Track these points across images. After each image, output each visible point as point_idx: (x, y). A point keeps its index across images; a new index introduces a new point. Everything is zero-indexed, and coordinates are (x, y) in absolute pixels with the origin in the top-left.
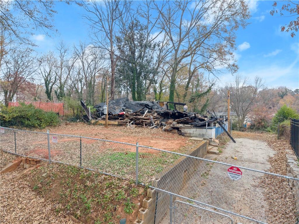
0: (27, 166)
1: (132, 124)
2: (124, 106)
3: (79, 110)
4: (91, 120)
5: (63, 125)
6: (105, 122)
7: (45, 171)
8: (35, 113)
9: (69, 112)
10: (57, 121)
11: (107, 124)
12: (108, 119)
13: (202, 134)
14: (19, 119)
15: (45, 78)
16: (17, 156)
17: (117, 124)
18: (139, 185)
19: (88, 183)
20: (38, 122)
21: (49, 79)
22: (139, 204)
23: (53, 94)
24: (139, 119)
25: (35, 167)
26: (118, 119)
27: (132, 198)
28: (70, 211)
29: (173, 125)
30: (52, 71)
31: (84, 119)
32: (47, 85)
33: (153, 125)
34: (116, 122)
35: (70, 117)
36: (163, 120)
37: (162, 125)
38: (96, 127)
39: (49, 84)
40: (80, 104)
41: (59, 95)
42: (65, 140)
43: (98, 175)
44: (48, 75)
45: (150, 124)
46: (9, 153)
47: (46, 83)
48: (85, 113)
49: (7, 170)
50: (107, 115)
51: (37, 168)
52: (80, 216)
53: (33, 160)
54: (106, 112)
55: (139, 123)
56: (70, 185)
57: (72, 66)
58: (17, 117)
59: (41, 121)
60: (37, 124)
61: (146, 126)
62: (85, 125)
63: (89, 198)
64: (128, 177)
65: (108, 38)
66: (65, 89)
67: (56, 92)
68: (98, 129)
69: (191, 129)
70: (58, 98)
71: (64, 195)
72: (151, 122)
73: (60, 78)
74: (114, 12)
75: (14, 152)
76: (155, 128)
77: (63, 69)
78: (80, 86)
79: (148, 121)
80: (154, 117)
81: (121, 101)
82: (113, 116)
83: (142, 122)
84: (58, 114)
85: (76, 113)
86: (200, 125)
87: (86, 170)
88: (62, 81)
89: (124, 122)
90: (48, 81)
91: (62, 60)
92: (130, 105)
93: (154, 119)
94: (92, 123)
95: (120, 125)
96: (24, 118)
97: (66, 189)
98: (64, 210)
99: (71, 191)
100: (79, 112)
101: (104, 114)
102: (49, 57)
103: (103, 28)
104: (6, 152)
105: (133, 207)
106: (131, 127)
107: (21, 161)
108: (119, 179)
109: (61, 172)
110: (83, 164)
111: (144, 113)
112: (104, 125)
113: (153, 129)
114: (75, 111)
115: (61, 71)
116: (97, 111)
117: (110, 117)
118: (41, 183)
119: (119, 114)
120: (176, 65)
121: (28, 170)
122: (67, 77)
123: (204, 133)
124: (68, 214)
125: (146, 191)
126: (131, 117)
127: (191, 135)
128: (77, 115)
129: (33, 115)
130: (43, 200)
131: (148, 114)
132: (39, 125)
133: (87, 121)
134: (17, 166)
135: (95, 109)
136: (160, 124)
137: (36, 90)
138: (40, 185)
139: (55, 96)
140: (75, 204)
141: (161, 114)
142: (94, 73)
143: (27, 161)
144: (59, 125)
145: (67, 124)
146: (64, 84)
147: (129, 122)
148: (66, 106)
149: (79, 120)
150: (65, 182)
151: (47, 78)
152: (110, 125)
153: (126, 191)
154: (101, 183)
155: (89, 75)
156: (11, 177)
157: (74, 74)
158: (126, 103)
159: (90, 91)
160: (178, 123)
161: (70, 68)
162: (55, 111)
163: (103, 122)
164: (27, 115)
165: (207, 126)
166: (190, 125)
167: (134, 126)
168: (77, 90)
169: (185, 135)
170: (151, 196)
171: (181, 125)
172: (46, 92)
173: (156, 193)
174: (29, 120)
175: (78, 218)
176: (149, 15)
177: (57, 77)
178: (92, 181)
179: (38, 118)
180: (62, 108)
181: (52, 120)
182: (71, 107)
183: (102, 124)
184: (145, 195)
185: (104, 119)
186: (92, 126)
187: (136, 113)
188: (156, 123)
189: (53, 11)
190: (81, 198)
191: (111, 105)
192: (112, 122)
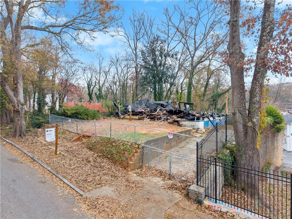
0: (83, 139)
1: (148, 118)
2: (145, 105)
3: (113, 108)
4: (121, 116)
5: (102, 119)
6: (129, 117)
7: (93, 140)
8: (85, 111)
9: (106, 110)
10: (98, 116)
11: (131, 118)
12: (132, 115)
13: (192, 125)
14: (75, 115)
15: (88, 82)
16: (78, 134)
17: (138, 118)
18: (136, 144)
19: (114, 144)
20: (86, 116)
21: (90, 83)
22: (135, 151)
23: (94, 96)
24: (153, 115)
25: (88, 139)
26: (139, 115)
27: (132, 148)
28: (105, 156)
29: (174, 119)
30: (93, 76)
31: (116, 115)
32: (89, 88)
33: (162, 119)
34: (137, 117)
35: (106, 114)
36: (168, 116)
37: (167, 119)
38: (124, 121)
39: (90, 87)
40: (113, 104)
41: (98, 96)
42: (103, 127)
43: (119, 140)
44: (90, 80)
45: (160, 119)
46: (74, 133)
47: (88, 87)
48: (117, 111)
49: (74, 141)
50: (131, 112)
51: (89, 139)
52: (110, 157)
53: (87, 136)
54: (130, 110)
55: (153, 118)
56: (106, 145)
57: (109, 71)
58: (74, 113)
59: (88, 116)
60: (86, 118)
61: (157, 120)
62: (117, 119)
63: (114, 150)
64: (132, 141)
65: (134, 53)
66: (103, 91)
67: (96, 94)
68: (125, 122)
69: (186, 122)
70: (97, 98)
71: (103, 150)
72: (161, 117)
73: (99, 82)
74: (138, 35)
75: (76, 132)
76: (163, 121)
77: (101, 74)
78: (115, 88)
79: (159, 116)
80: (164, 113)
81: (143, 102)
82: (135, 113)
83: (155, 117)
84: (98, 111)
85: (111, 111)
86: (190, 119)
87: (113, 139)
88: (100, 84)
89: (142, 117)
90: (90, 85)
91: (100, 66)
92: (150, 104)
93: (163, 115)
94: (121, 118)
95: (139, 119)
96: (77, 114)
97: (104, 147)
98: (103, 156)
99: (106, 148)
100: (113, 110)
101: (129, 111)
102: (91, 66)
103: (130, 46)
104: (72, 132)
105: (132, 152)
106: (147, 120)
107: (81, 137)
108: (128, 142)
109: (101, 140)
110: (112, 136)
111: (157, 111)
112: (129, 119)
113: (161, 122)
114: (110, 109)
115: (100, 76)
116: (125, 110)
117: (133, 114)
118: (92, 145)
119: (139, 112)
120: (193, 70)
121: (84, 140)
122: (105, 81)
123: (194, 124)
124: (104, 157)
125: (139, 146)
126: (148, 113)
127: (186, 126)
128: (111, 112)
129: (83, 112)
130: (93, 152)
131: (159, 111)
132: (87, 118)
133: (118, 116)
134: (78, 139)
135: (124, 108)
136: (166, 118)
137: (81, 92)
138: (91, 146)
139: (95, 97)
140: (108, 153)
141: (168, 111)
142: (126, 76)
143: (84, 136)
144: (99, 119)
145: (104, 118)
146: (102, 86)
147: (146, 117)
148: (104, 106)
149: (112, 116)
150: (103, 144)
151: (89, 82)
152: (133, 119)
153: (130, 146)
154: (119, 143)
155: (122, 78)
156: (76, 143)
157: (110, 78)
158: (146, 103)
159: (123, 92)
160: (178, 118)
161: (106, 73)
162: (96, 109)
163: (128, 117)
164: (80, 112)
165: (196, 120)
166: (185, 119)
167: (149, 120)
168: (113, 92)
169: (182, 126)
170: (141, 148)
171: (179, 119)
172: (88, 94)
173: (143, 147)
174: (81, 115)
175: (109, 159)
176: (169, 29)
177: (97, 81)
178: (116, 143)
179: (86, 114)
180: (101, 107)
181: (95, 116)
182: (107, 106)
183: (128, 118)
184: (138, 148)
185: (129, 115)
186: (121, 120)
187: (151, 110)
188: (164, 118)
189: (95, 38)
190: (110, 150)
191: (136, 105)
192: (135, 117)
